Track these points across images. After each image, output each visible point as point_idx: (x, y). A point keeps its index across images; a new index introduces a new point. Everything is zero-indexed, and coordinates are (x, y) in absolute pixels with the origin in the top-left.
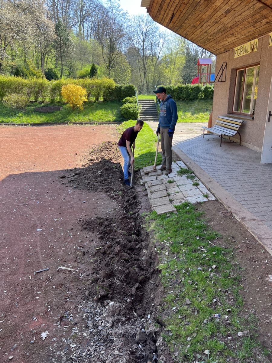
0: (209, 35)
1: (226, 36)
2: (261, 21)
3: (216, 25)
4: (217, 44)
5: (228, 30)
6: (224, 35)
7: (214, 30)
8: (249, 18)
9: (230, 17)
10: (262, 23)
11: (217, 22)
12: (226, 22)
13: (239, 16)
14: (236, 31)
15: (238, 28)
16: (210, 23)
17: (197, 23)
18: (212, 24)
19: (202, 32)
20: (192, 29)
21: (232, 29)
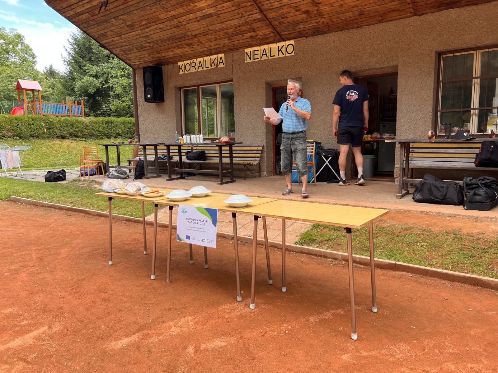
0: (149, 41)
1: (177, 46)
2: (245, 34)
3: (173, 29)
4: (153, 54)
5: (187, 38)
6: (175, 45)
7: (164, 35)
8: (231, 28)
9: (204, 23)
10: (244, 37)
11: (178, 27)
12: (193, 28)
13: (220, 24)
14: (199, 41)
15: (205, 38)
16: (166, 25)
17: (142, 23)
18: (168, 27)
19: (139, 35)
20: (123, 29)
21: (195, 37)
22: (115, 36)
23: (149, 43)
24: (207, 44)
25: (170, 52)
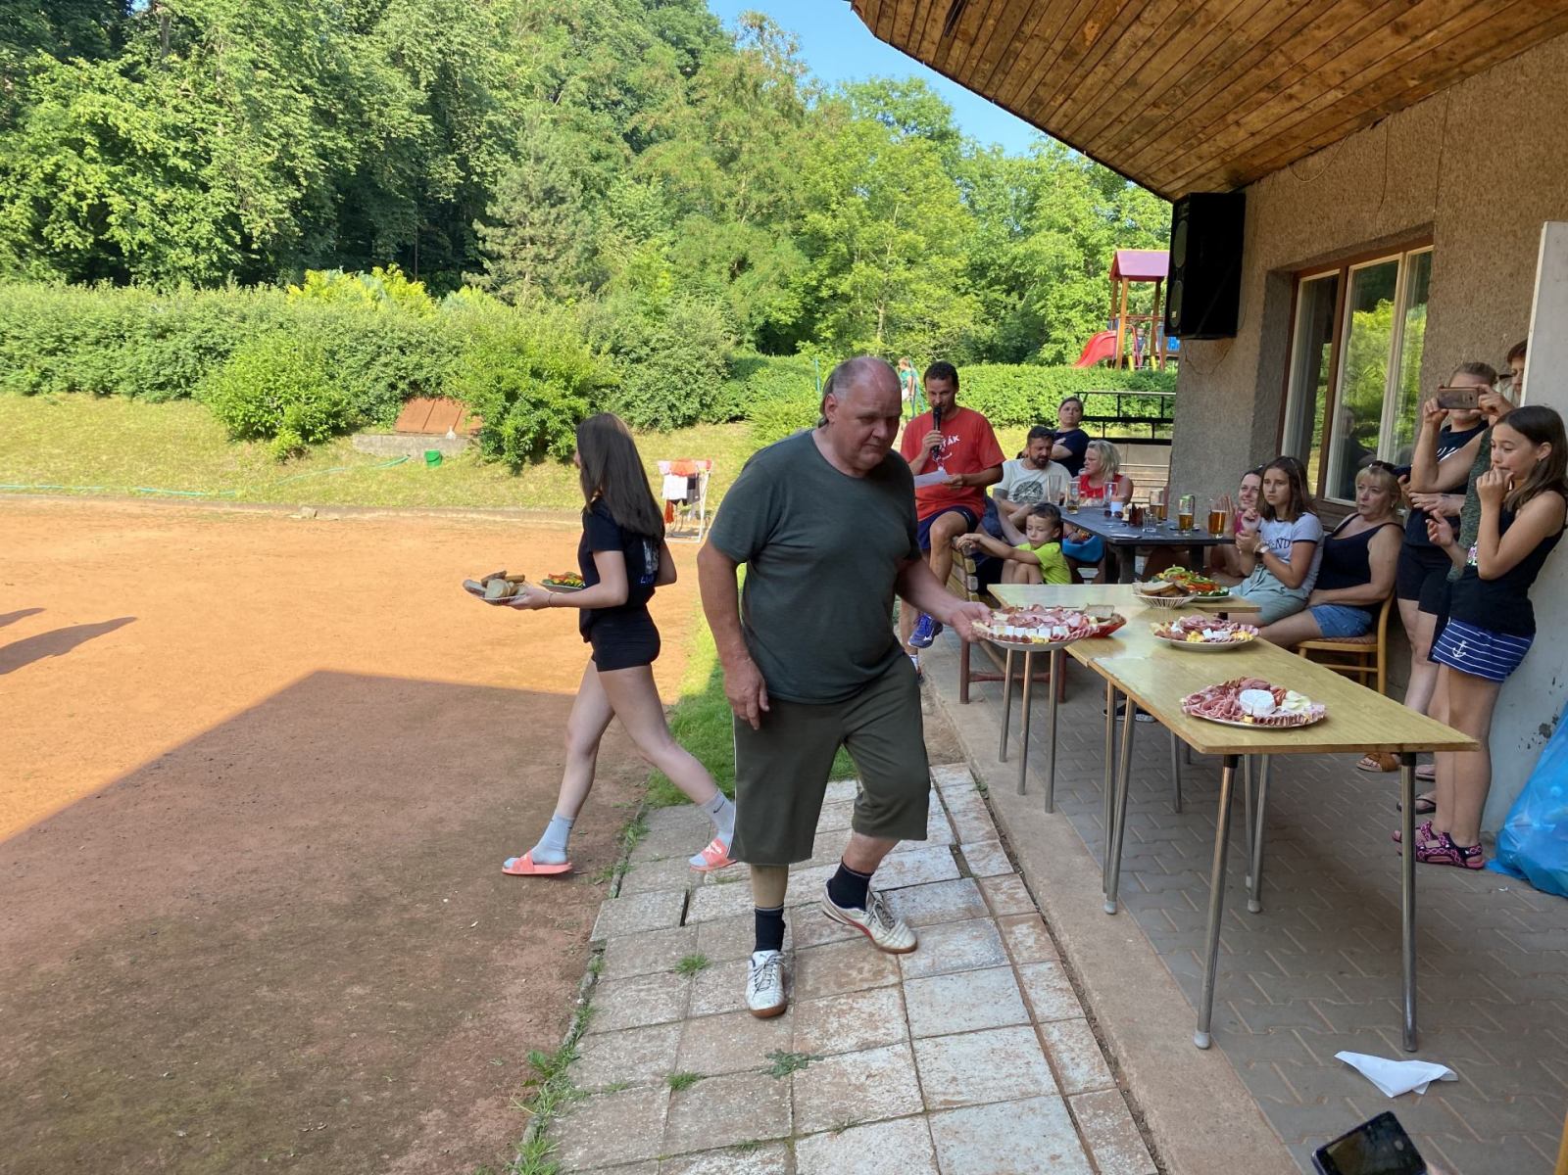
0: (1150, 96)
1: (1240, 100)
3: (1183, 34)
5: (1247, 61)
6: (1227, 96)
11: (1187, 20)
12: (1236, 14)
14: (1295, 66)
15: (1304, 43)
16: (1152, 25)
17: (1084, 34)
18: (1162, 29)
19: (1110, 81)
20: (1061, 71)
21: (1270, 52)
22: (1060, 99)
23: (1155, 105)
24: (1328, 68)
25: (1233, 128)
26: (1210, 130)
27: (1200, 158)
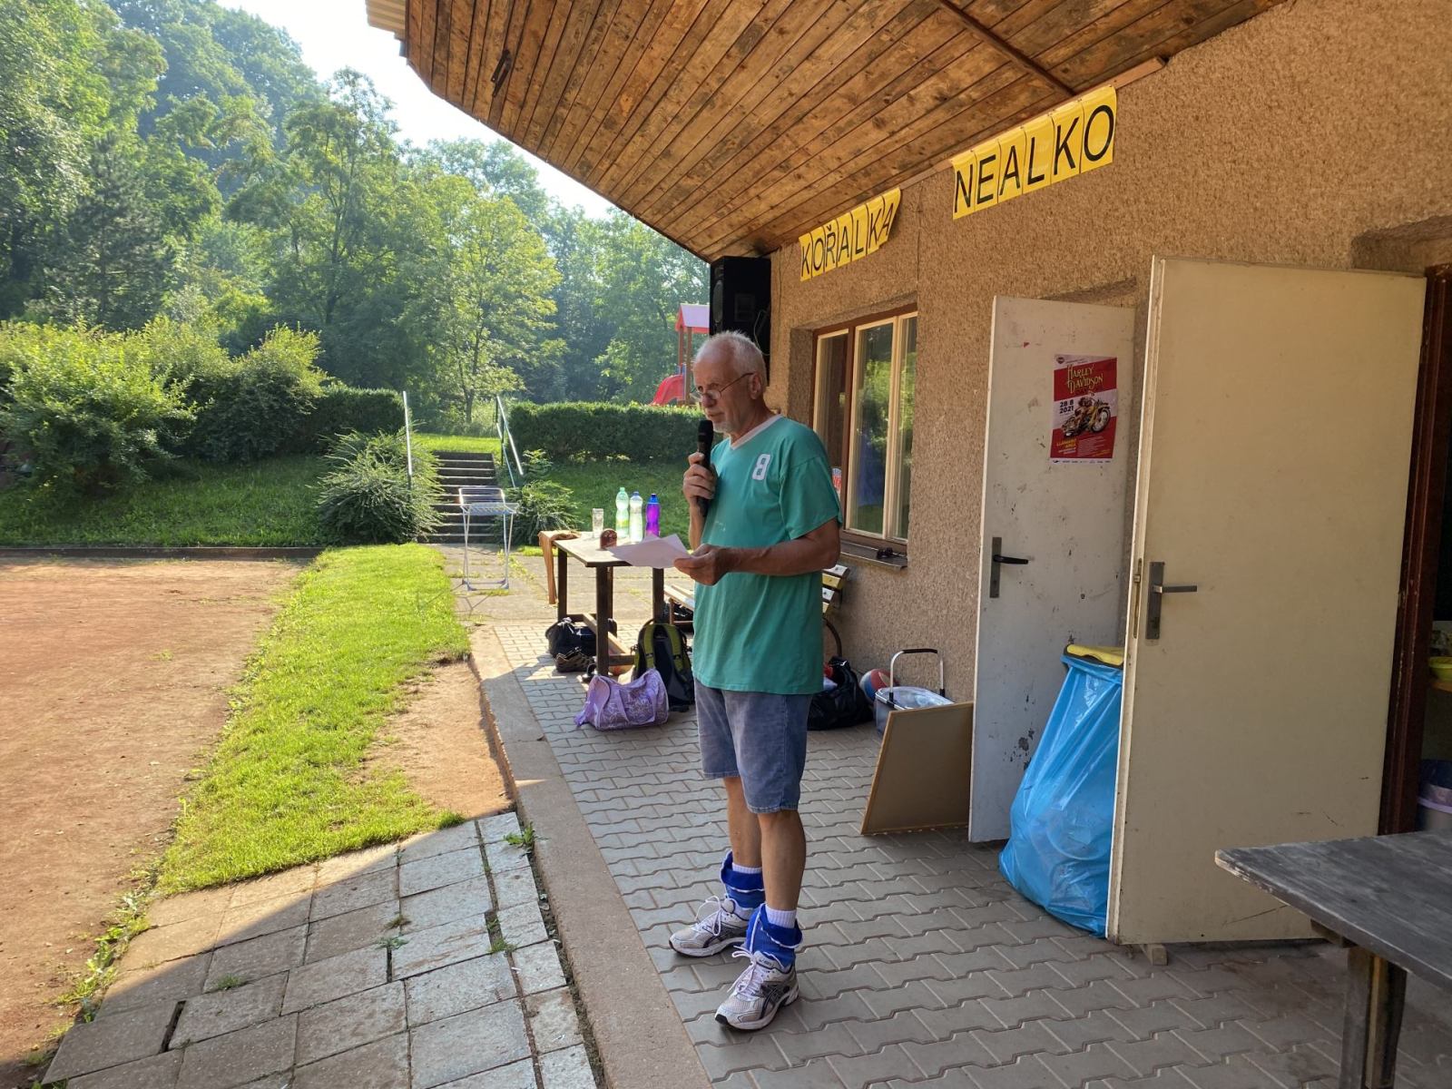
0: (684, 167)
1: (759, 176)
2: (912, 93)
3: (705, 113)
5: (760, 141)
6: (747, 173)
7: (695, 143)
8: (852, 72)
9: (763, 72)
10: (918, 105)
11: (708, 102)
12: (748, 100)
14: (800, 149)
15: (805, 130)
16: (678, 103)
18: (687, 107)
19: (648, 150)
21: (779, 135)
23: (688, 175)
25: (755, 201)
26: (737, 202)
27: (731, 226)
